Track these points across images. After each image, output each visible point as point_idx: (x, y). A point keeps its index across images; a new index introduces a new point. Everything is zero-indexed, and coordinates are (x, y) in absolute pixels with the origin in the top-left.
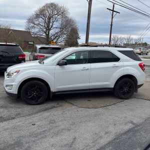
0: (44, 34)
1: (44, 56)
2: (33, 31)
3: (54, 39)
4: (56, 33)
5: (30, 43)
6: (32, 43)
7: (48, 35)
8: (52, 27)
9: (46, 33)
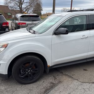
0: (18, 8)
1: (25, 23)
2: (10, 5)
3: (25, 11)
4: (27, 7)
5: (9, 14)
6: (10, 14)
7: (21, 8)
8: (23, 2)
9: (19, 6)
